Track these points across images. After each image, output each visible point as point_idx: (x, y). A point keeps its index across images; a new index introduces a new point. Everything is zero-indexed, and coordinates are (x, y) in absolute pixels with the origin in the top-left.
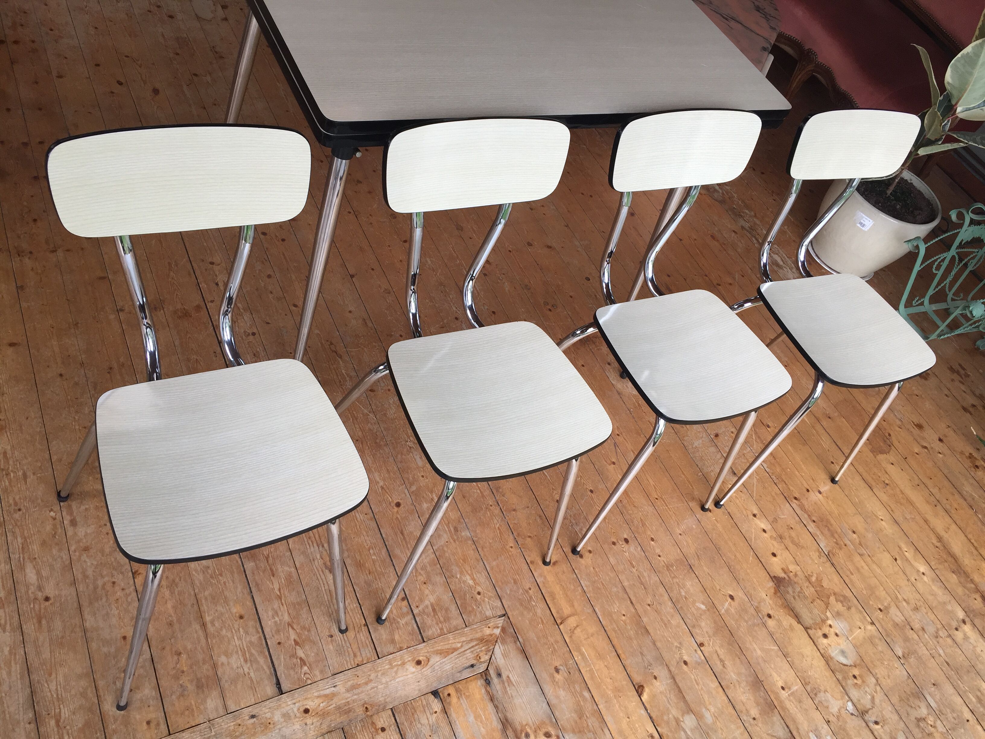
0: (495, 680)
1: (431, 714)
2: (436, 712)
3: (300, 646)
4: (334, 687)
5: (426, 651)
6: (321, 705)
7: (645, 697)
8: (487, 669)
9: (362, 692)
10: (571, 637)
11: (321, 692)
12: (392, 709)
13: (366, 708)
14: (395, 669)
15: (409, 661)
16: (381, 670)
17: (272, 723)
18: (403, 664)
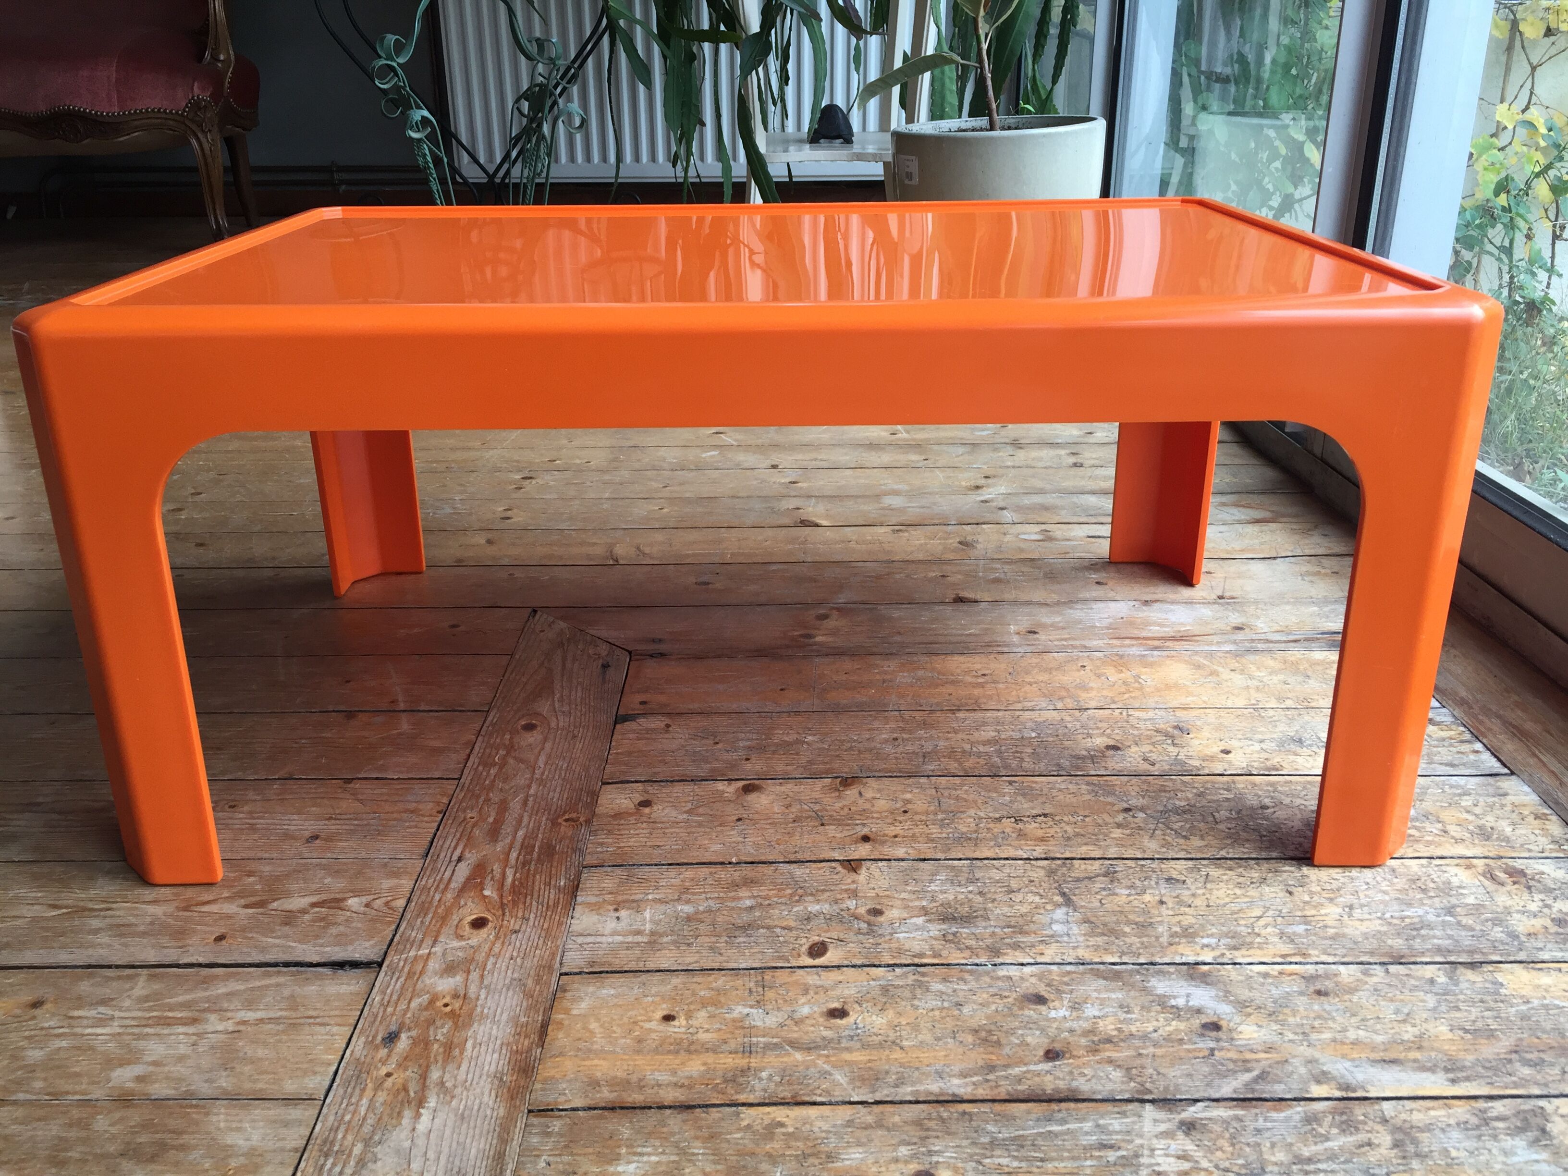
0: (663, 648)
1: (667, 732)
2: (668, 726)
3: (275, 900)
4: (460, 860)
5: (512, 713)
6: (487, 893)
7: (824, 523)
8: (630, 653)
9: (519, 821)
10: (651, 558)
11: (453, 885)
12: (603, 784)
13: (566, 820)
14: (511, 761)
15: (511, 738)
16: (494, 781)
17: (447, 1000)
18: (510, 748)
